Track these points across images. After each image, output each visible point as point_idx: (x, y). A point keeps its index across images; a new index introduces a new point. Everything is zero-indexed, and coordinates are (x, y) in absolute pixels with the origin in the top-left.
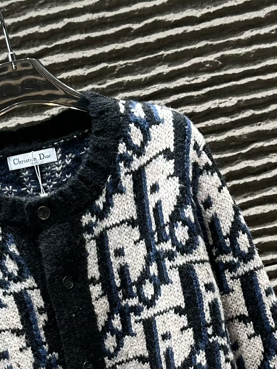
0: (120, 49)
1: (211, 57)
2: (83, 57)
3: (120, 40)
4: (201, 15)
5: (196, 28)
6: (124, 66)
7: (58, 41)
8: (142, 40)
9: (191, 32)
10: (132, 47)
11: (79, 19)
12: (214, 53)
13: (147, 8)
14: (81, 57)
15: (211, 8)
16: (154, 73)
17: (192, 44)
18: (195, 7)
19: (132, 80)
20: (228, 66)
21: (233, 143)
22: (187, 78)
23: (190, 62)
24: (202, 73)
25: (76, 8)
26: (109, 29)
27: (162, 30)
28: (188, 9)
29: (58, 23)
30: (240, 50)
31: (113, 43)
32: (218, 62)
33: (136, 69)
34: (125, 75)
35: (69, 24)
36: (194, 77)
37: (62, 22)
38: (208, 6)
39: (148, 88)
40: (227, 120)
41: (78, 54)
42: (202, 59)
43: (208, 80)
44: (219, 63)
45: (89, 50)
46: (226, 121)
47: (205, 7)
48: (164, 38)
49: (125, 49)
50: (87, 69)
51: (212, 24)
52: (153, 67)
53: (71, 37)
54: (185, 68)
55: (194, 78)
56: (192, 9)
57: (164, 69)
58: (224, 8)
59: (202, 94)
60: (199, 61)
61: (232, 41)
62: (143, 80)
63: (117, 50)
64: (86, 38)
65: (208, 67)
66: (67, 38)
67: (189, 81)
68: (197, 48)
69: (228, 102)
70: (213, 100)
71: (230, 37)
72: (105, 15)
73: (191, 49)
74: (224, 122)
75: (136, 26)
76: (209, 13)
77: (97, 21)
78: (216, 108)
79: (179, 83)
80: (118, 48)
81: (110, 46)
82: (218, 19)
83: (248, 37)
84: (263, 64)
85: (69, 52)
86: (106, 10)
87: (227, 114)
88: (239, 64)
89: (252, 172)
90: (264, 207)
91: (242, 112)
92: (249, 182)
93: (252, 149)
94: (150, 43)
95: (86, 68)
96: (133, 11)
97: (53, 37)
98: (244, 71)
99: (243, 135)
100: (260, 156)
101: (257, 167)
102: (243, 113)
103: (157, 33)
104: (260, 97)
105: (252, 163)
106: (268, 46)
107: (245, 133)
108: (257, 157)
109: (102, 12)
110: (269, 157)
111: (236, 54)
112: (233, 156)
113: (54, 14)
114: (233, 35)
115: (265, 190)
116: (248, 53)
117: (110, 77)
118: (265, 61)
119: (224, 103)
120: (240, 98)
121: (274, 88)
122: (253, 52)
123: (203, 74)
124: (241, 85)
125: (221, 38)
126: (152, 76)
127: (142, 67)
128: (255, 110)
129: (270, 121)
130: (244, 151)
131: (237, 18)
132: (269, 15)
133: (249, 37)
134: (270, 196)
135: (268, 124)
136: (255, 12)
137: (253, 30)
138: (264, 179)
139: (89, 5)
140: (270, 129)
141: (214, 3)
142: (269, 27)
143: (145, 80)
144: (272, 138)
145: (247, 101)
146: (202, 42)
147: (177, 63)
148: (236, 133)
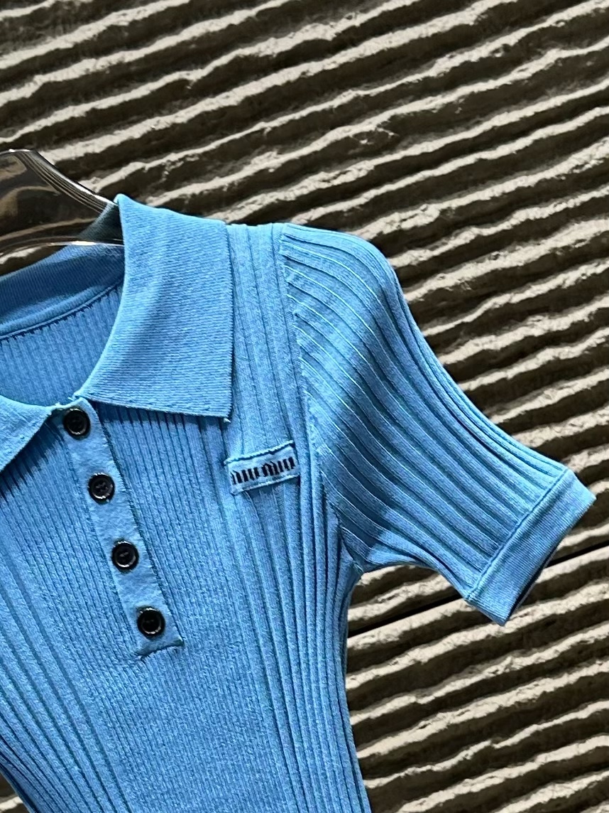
0: (166, 129)
1: (369, 124)
2: (87, 155)
3: (163, 108)
4: (336, 34)
5: (329, 65)
6: (179, 164)
7: (28, 125)
8: (212, 103)
9: (316, 75)
10: (191, 121)
11: (68, 73)
12: (376, 114)
13: (214, 33)
14: (81, 154)
15: (356, 17)
16: (248, 171)
17: (326, 100)
18: (322, 20)
19: (201, 193)
20: (410, 139)
21: (444, 303)
22: (322, 175)
23: (325, 140)
24: (354, 161)
25: (57, 50)
26: (136, 88)
27: (256, 76)
28: (305, 25)
29: (23, 85)
30: (431, 101)
31: (151, 116)
32: (386, 131)
33: (209, 168)
34: (185, 183)
35: (46, 86)
36: (338, 169)
37: (32, 84)
38: (350, 14)
39: (239, 206)
40: (423, 255)
41: (75, 149)
42: (350, 131)
43: (370, 173)
44: (387, 134)
45: (98, 137)
46: (421, 257)
47: (341, 17)
48: (261, 94)
49: (178, 128)
50: (99, 179)
51: (362, 52)
52: (244, 158)
53: (56, 112)
54: (315, 153)
55: (337, 172)
56: (314, 24)
57: (270, 161)
58: (384, 15)
59: (361, 206)
60: (345, 135)
61: (410, 83)
62: (225, 190)
63: (160, 130)
64: (87, 113)
65: (365, 146)
66: (46, 117)
67: (328, 181)
68: (335, 106)
69: (421, 216)
70: (386, 216)
71: (406, 75)
72: (123, 58)
73: (324, 111)
74: (416, 260)
75: (195, 75)
76: (353, 28)
77: (108, 72)
78: (395, 232)
79: (306, 187)
80: (162, 126)
81: (144, 123)
82: (374, 40)
83: (444, 70)
84: (486, 126)
85: (54, 146)
86: (125, 47)
87: (421, 243)
88: (434, 131)
89: (493, 361)
90: (531, 436)
91: (454, 233)
92: (491, 385)
93: (486, 313)
94: (230, 108)
95: (98, 177)
96: (184, 43)
97: (15, 118)
98: (447, 145)
99: (463, 283)
100: (506, 325)
101: (504, 349)
102: (457, 235)
103: (243, 85)
104: (488, 199)
105: (491, 341)
106: (491, 84)
107: (467, 280)
108: (500, 329)
109: (118, 52)
110: (526, 326)
111: (423, 111)
112: (447, 331)
113: (10, 69)
114: (412, 70)
115: (527, 397)
116: (449, 106)
117: (153, 190)
118: (489, 120)
119: (412, 219)
120: (445, 205)
121: (517, 174)
122: (461, 101)
123: (358, 162)
124: (443, 176)
125: (387, 79)
126: (245, 178)
127: (222, 161)
128: (482, 228)
129: (518, 247)
130: (469, 318)
131: (415, 32)
132: (484, 17)
133: (448, 71)
134: (541, 409)
135: (515, 254)
136: (453, 16)
137: (454, 53)
138: (521, 374)
139: (85, 41)
140: (521, 264)
141: (361, 5)
142: (487, 43)
143: (229, 189)
144: (527, 282)
145: (461, 209)
146: (345, 93)
147: (297, 145)
148: (448, 280)
